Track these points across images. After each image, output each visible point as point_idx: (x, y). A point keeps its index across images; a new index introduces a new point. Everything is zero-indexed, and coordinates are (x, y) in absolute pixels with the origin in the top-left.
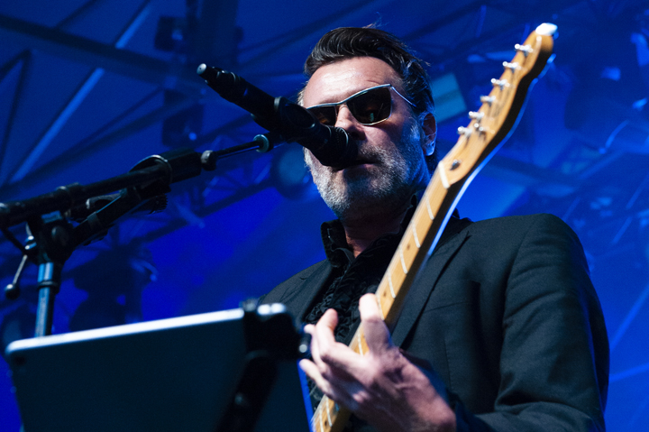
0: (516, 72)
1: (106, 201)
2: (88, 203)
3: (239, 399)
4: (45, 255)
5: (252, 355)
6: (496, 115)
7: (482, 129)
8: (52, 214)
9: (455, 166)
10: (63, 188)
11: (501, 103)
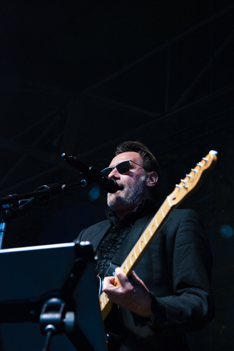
0: (202, 168)
1: (26, 202)
2: (19, 202)
3: (72, 275)
4: (3, 220)
5: (77, 260)
6: (192, 182)
7: (186, 187)
8: (6, 205)
9: (174, 199)
10: (10, 196)
11: (194, 178)
